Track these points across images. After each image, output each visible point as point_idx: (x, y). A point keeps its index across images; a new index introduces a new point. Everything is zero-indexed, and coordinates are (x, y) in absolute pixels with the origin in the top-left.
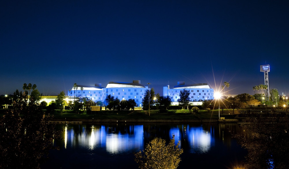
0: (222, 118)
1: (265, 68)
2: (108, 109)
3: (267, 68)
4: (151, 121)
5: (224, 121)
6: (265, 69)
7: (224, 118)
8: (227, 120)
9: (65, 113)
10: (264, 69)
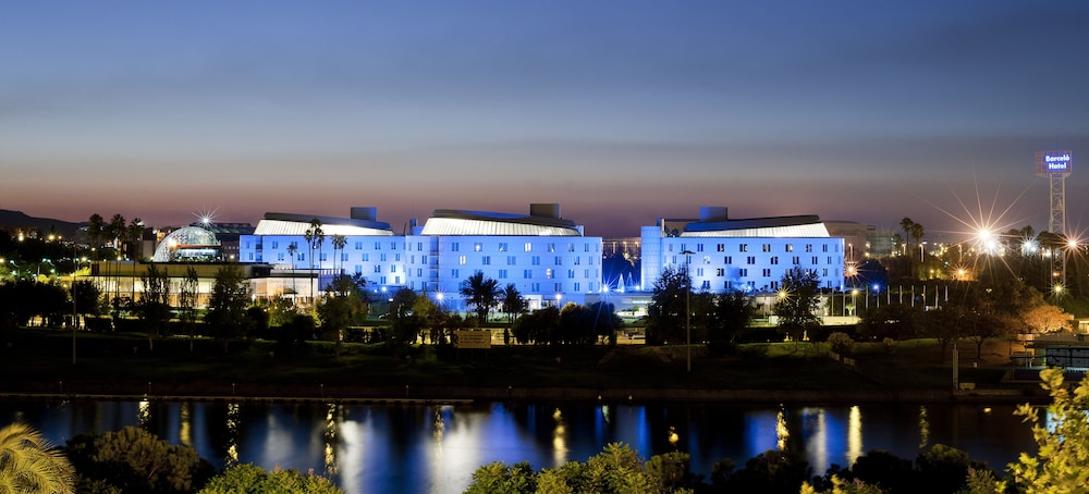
0: (964, 386)
1: (1056, 163)
2: (514, 341)
3: (1062, 163)
4: (715, 395)
5: (971, 395)
6: (1056, 167)
7: (971, 386)
8: (983, 393)
9: (353, 355)
10: (1050, 166)
